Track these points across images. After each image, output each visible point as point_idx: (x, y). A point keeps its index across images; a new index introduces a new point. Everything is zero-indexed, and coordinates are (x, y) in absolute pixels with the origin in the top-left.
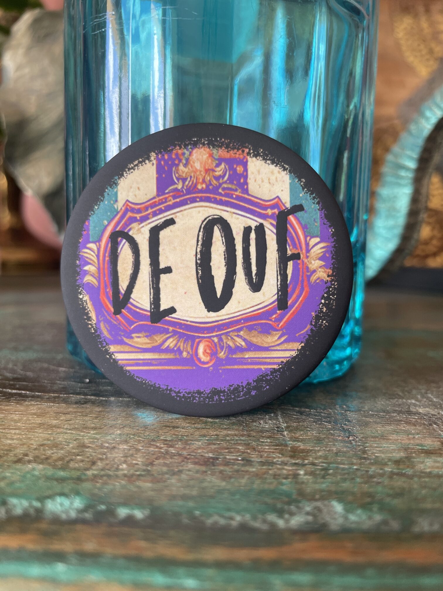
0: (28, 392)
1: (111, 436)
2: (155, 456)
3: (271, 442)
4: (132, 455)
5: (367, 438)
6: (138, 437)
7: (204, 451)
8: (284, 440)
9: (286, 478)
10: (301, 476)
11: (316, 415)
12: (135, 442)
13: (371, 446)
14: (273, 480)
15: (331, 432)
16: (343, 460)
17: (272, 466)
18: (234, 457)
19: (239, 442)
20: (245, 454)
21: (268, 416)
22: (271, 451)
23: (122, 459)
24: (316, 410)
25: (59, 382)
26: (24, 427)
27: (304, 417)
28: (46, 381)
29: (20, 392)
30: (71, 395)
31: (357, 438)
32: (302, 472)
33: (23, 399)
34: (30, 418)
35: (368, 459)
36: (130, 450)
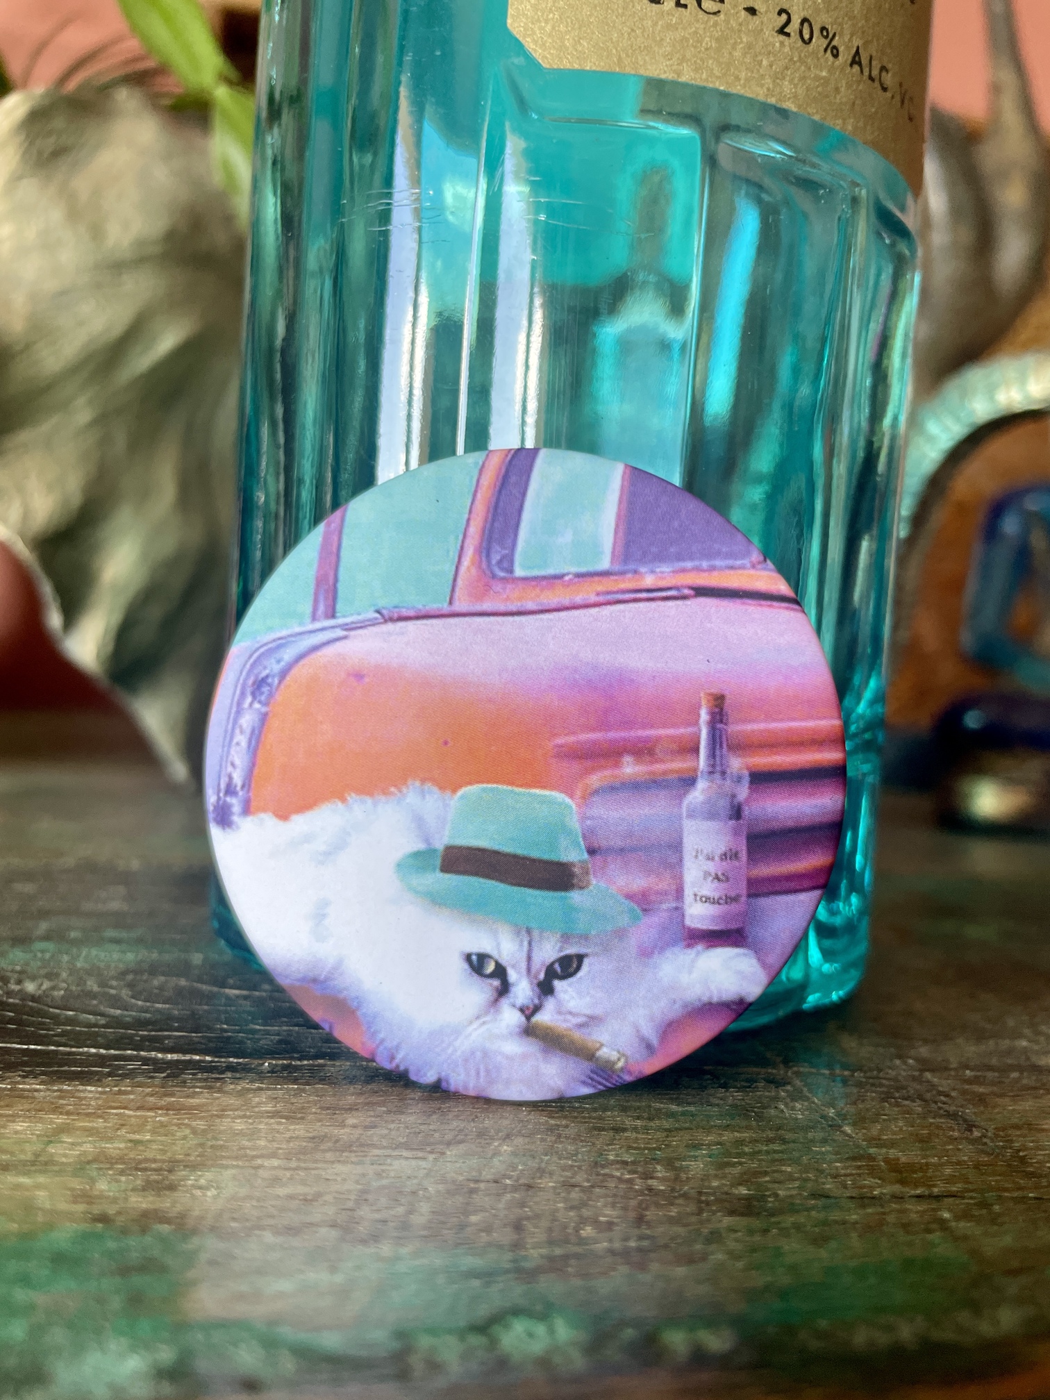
0: (208, 1058)
1: (500, 1161)
2: (633, 1203)
3: (837, 1153)
4: (583, 1204)
5: (1004, 1129)
6: (560, 1159)
7: (724, 1182)
8: (858, 1146)
9: (929, 1231)
10: (953, 1224)
11: (873, 1085)
12: (563, 1171)
13: (1024, 1148)
14: (910, 1238)
15: (931, 1120)
16: (996, 1181)
17: (882, 1206)
18: (794, 1192)
19: (776, 1156)
20: (809, 1185)
21: (783, 1091)
22: (854, 1172)
23: (572, 1214)
24: (865, 1072)
25: (258, 1027)
26: (280, 1149)
27: (855, 1090)
28: (225, 1026)
29: (188, 1057)
30: (321, 1061)
31: (987, 1130)
32: (946, 1215)
33: (214, 1076)
34: (276, 1127)
35: (1040, 1176)
36: (569, 1193)
